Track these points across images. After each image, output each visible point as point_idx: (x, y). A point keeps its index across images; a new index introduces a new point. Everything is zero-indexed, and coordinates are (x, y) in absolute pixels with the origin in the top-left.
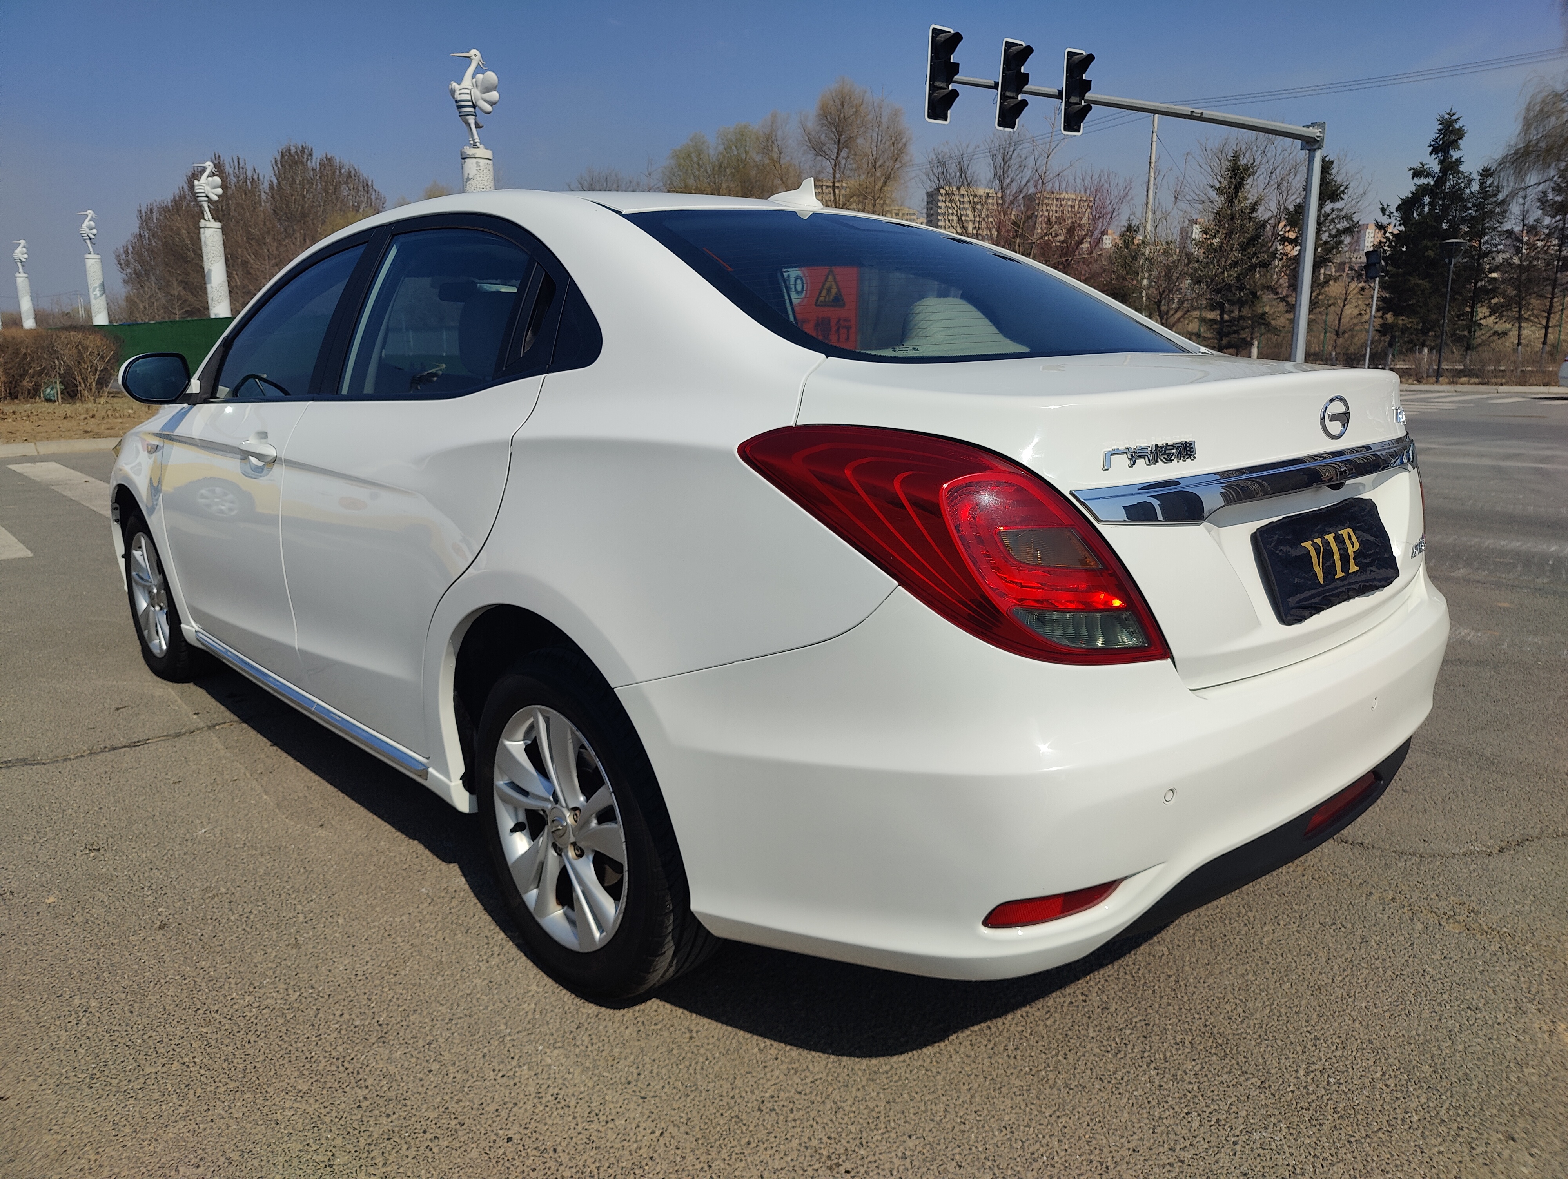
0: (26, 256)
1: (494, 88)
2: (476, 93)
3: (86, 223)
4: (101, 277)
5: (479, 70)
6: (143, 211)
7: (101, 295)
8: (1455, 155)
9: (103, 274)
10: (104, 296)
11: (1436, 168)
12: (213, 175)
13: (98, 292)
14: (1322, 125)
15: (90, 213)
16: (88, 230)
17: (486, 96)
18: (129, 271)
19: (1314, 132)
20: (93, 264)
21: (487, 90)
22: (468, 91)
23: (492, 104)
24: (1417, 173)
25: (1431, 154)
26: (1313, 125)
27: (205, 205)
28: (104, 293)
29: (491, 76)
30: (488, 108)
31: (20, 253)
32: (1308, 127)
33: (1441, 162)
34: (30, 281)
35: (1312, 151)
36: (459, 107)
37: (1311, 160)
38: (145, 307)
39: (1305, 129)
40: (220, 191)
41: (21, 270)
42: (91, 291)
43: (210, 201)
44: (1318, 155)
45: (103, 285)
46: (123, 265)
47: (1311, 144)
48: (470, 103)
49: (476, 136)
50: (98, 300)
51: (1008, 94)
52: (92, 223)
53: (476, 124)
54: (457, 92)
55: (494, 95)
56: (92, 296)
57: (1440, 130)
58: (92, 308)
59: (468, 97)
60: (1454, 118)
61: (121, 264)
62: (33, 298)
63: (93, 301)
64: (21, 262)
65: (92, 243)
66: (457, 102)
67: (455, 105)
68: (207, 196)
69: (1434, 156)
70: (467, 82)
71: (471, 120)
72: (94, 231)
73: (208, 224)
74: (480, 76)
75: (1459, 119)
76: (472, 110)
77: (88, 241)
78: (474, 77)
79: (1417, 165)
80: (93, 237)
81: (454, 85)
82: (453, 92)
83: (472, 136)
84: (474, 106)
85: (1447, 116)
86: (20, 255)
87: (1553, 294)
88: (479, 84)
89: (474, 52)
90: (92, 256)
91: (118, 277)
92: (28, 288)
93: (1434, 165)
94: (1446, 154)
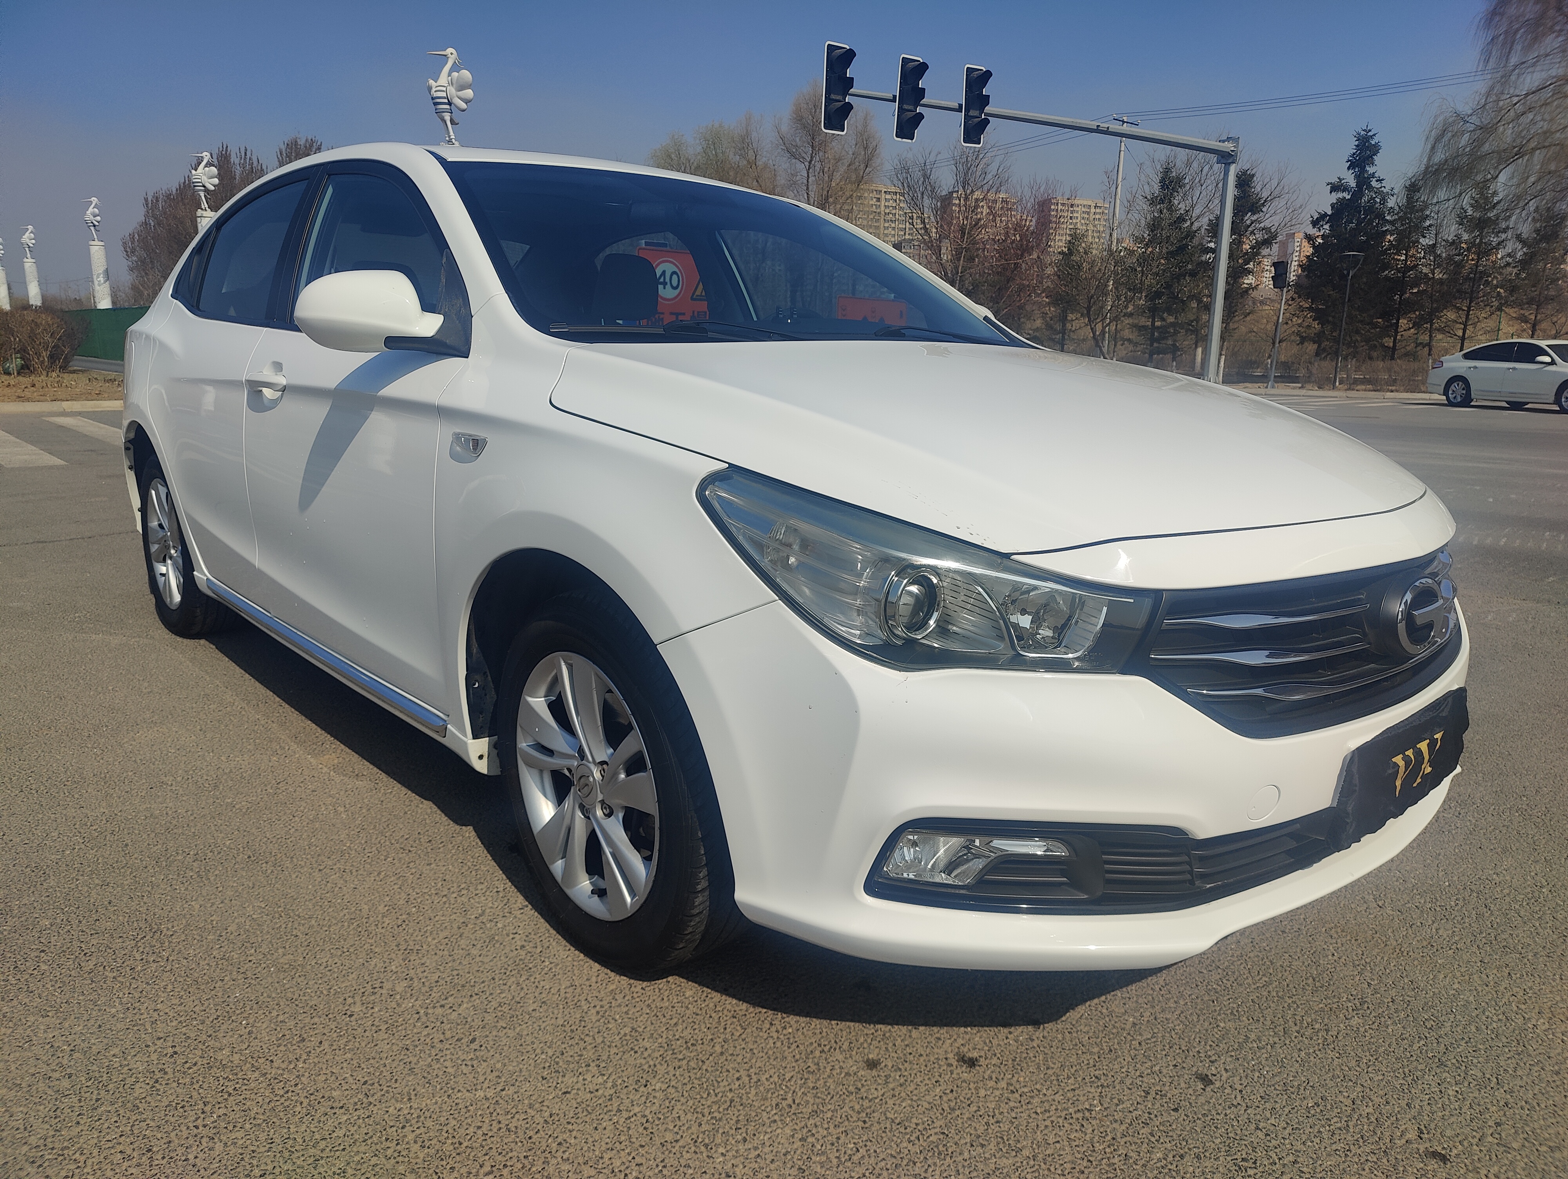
0: (33, 241)
1: (469, 86)
2: (452, 90)
3: (91, 210)
4: (105, 264)
5: (455, 68)
6: (150, 199)
7: (105, 282)
8: (1370, 170)
9: (107, 261)
10: (108, 283)
11: (1353, 183)
12: (209, 164)
13: (102, 279)
14: (1236, 140)
15: (94, 200)
16: (92, 217)
17: (460, 93)
18: (135, 258)
19: (1228, 146)
20: (97, 250)
21: (461, 88)
22: (444, 89)
23: (467, 101)
24: (1334, 188)
25: (1349, 168)
26: (1229, 139)
27: (202, 194)
28: (108, 279)
29: (466, 74)
30: (463, 105)
31: (28, 238)
32: (1224, 141)
33: (1357, 177)
34: (37, 267)
35: (1228, 165)
36: (436, 104)
37: (1226, 173)
38: (149, 295)
39: (1221, 144)
40: (216, 181)
41: (29, 255)
42: (95, 277)
43: (206, 190)
44: (1233, 170)
45: (107, 272)
46: (129, 252)
47: (1226, 158)
48: (446, 101)
49: (452, 133)
50: (102, 287)
51: (905, 107)
52: (96, 210)
53: (452, 121)
54: (434, 89)
55: (469, 93)
56: (96, 283)
57: (1357, 146)
58: (96, 295)
59: (444, 95)
60: (1370, 134)
61: (127, 252)
62: (40, 284)
63: (97, 288)
64: (29, 247)
65: (96, 230)
66: (433, 99)
67: (431, 102)
68: (204, 186)
69: (1351, 171)
70: (443, 79)
71: (447, 117)
72: (98, 218)
73: (205, 214)
74: (455, 74)
75: (1374, 135)
76: (448, 107)
77: (92, 228)
78: (449, 75)
79: (1334, 180)
80: (97, 224)
81: (431, 82)
82: (430, 89)
83: (449, 133)
84: (450, 104)
85: (1363, 133)
86: (28, 240)
87: (1469, 308)
88: (454, 82)
89: (450, 50)
90: (96, 242)
91: (123, 264)
92: (35, 274)
93: (1350, 180)
94: (1363, 170)
